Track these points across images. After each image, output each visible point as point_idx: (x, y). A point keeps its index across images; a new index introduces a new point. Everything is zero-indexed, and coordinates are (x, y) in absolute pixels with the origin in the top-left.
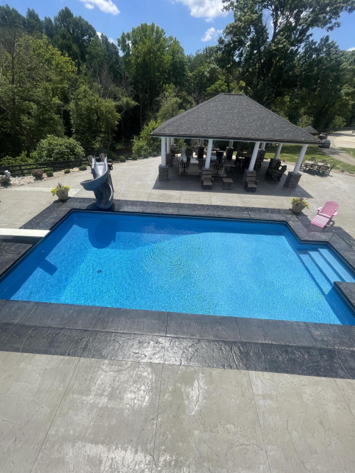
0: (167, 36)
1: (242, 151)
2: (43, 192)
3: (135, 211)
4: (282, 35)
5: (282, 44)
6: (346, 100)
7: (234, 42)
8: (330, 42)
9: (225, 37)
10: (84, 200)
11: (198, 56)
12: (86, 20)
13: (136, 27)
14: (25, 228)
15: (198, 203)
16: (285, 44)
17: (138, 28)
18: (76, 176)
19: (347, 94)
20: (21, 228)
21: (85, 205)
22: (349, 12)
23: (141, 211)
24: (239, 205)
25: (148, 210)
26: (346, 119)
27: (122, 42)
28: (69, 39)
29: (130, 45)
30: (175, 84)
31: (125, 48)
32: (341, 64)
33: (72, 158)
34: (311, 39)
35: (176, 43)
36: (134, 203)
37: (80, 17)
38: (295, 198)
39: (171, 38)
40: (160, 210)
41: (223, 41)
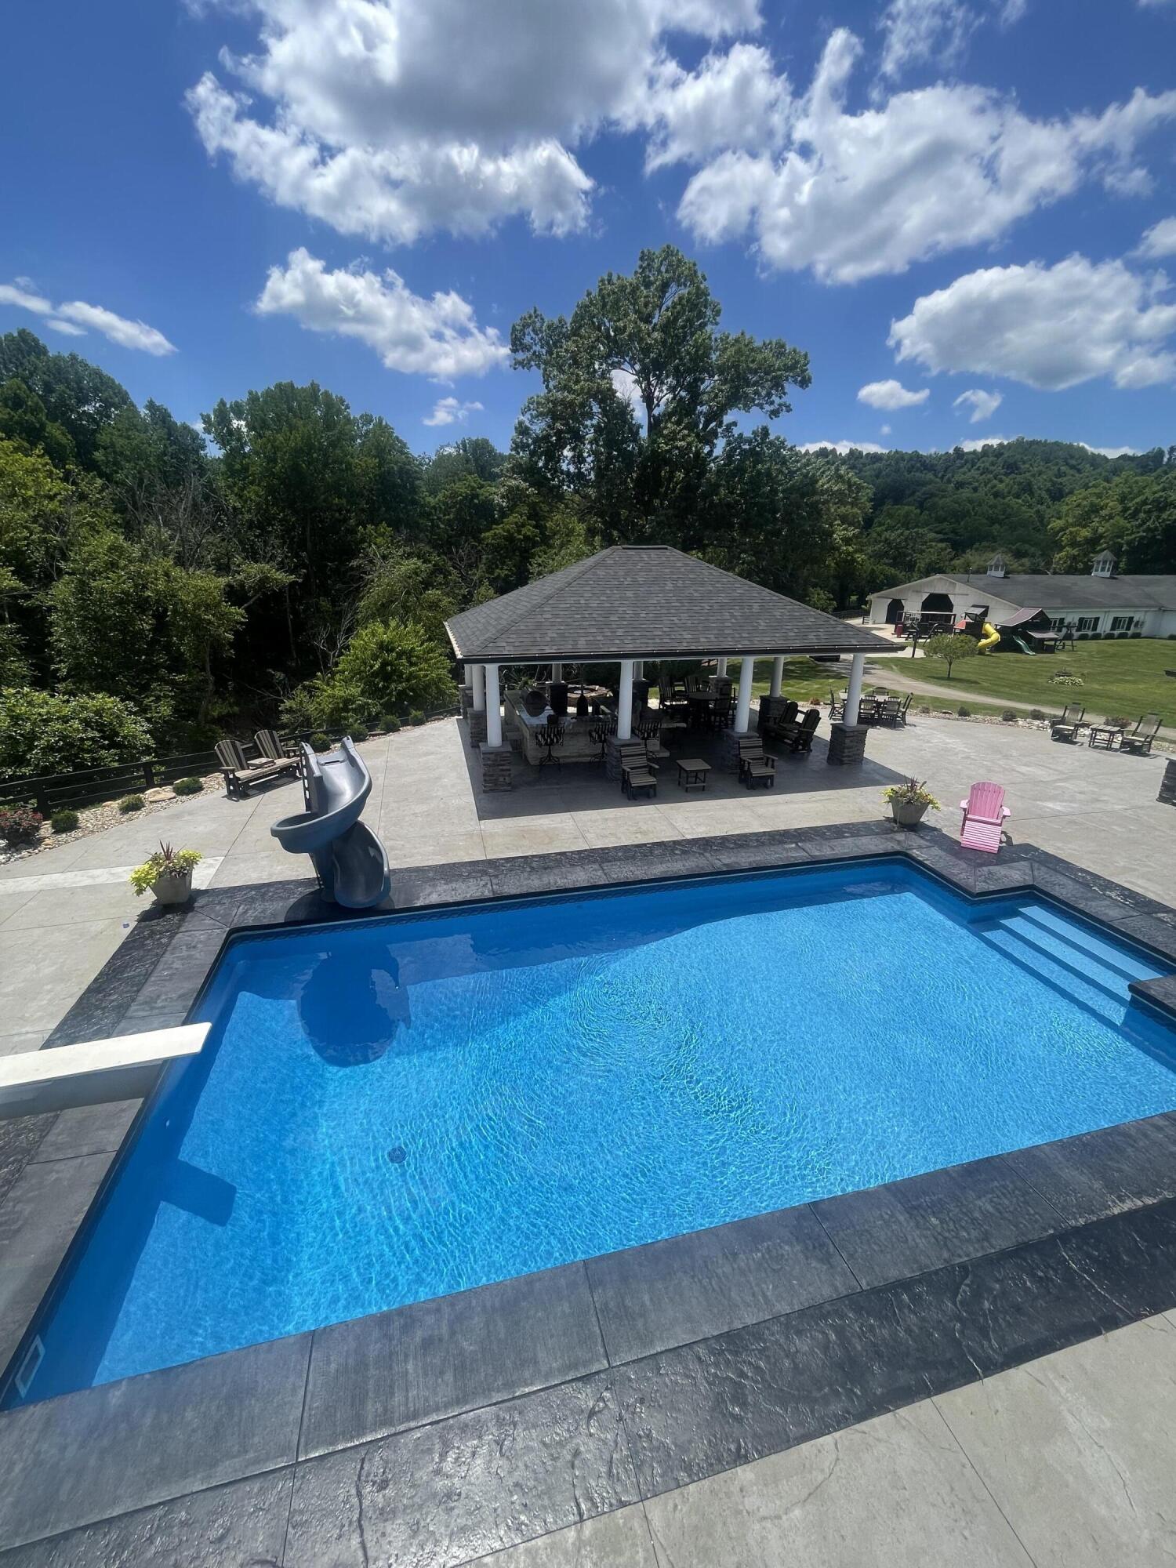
0: (355, 413)
1: (672, 685)
2: (72, 891)
3: (468, 897)
4: (678, 423)
5: (683, 439)
6: (848, 553)
7: (559, 433)
8: (772, 437)
9: (532, 422)
10: (261, 891)
11: (442, 460)
12: (93, 364)
13: (260, 391)
14: (71, 1041)
15: (641, 840)
16: (689, 439)
17: (268, 393)
18: (177, 816)
19: (847, 541)
20: (48, 1044)
21: (275, 911)
22: (801, 386)
23: (488, 894)
24: (757, 827)
25: (512, 885)
26: (832, 591)
27: (220, 422)
28: (34, 410)
29: (244, 430)
30: (395, 524)
31: (227, 436)
32: (817, 481)
33: (110, 759)
34: (736, 431)
35: (383, 429)
36: (449, 872)
37: (73, 357)
38: (896, 787)
39: (367, 419)
40: (545, 880)
41: (527, 428)
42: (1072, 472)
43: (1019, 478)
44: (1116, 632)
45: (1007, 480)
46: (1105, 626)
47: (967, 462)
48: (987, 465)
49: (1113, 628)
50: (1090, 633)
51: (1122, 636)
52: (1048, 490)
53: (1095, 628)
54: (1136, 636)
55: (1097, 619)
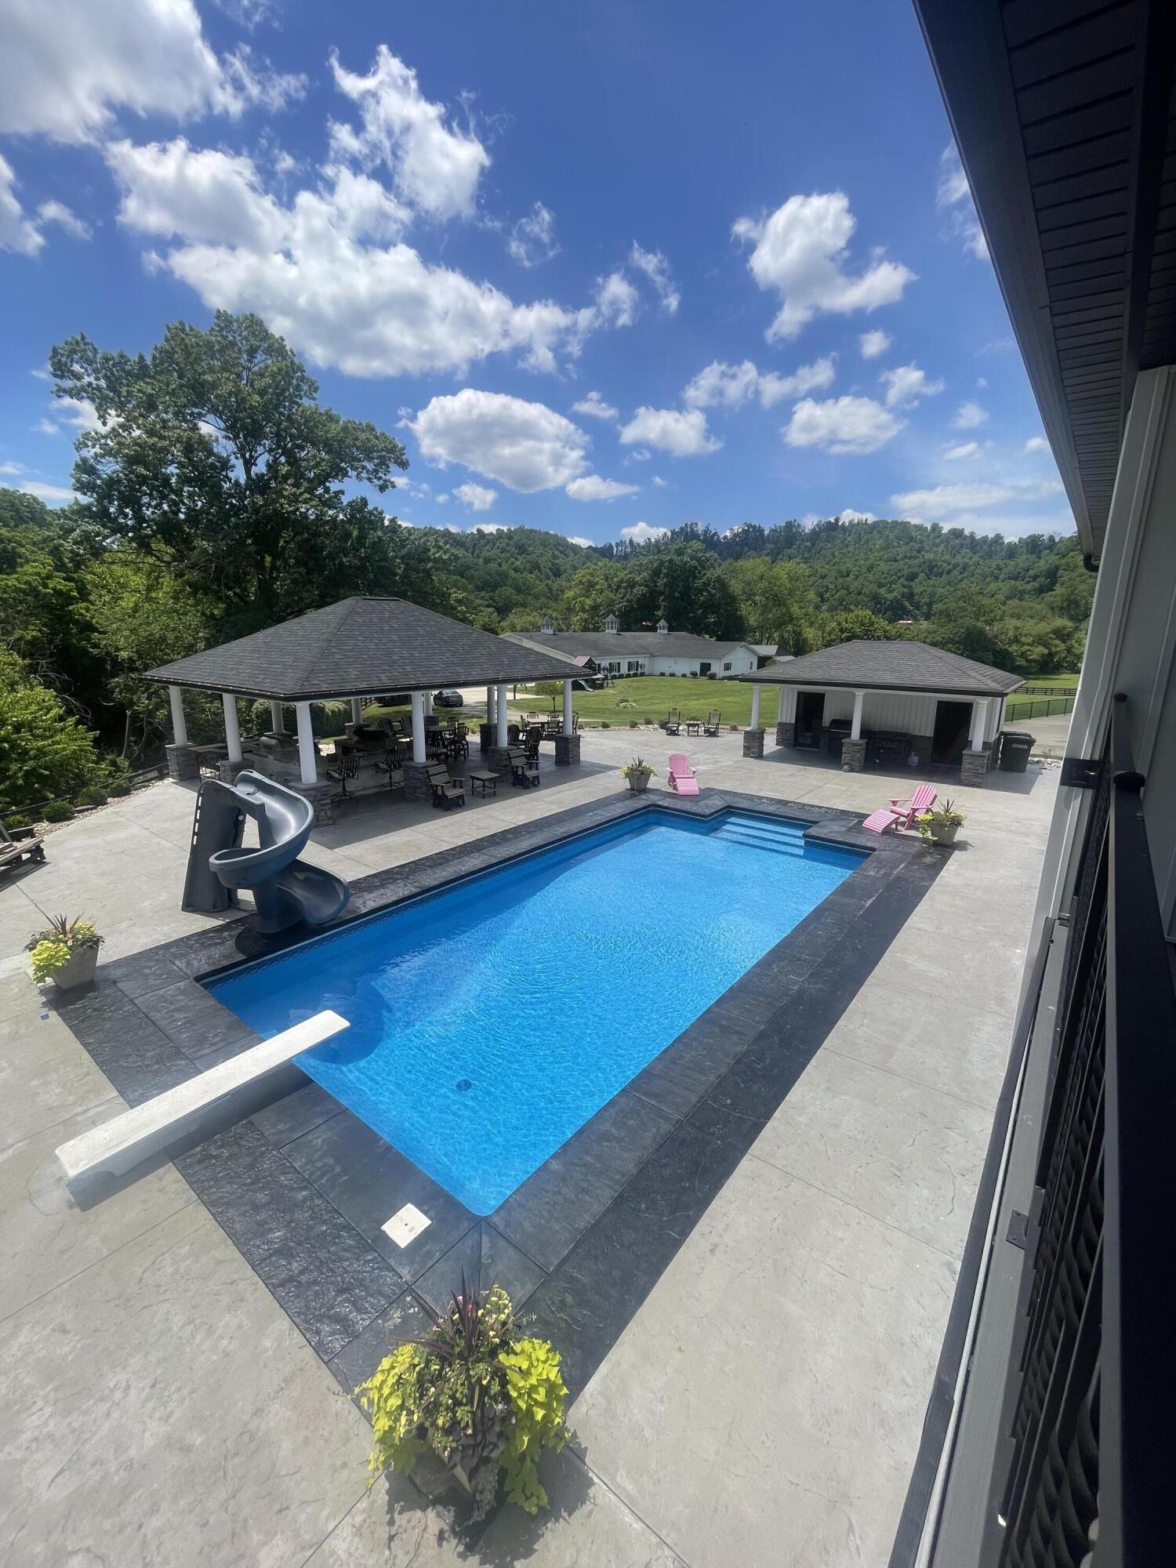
3: (401, 896)
23: (415, 890)
25: (429, 880)
40: (450, 870)
42: (562, 556)
43: (529, 558)
44: (632, 673)
45: (521, 559)
46: (624, 670)
47: (488, 542)
48: (504, 545)
49: (629, 670)
50: (617, 674)
51: (635, 675)
52: (550, 569)
53: (619, 671)
54: (642, 674)
55: (619, 663)
